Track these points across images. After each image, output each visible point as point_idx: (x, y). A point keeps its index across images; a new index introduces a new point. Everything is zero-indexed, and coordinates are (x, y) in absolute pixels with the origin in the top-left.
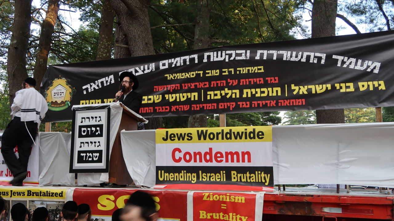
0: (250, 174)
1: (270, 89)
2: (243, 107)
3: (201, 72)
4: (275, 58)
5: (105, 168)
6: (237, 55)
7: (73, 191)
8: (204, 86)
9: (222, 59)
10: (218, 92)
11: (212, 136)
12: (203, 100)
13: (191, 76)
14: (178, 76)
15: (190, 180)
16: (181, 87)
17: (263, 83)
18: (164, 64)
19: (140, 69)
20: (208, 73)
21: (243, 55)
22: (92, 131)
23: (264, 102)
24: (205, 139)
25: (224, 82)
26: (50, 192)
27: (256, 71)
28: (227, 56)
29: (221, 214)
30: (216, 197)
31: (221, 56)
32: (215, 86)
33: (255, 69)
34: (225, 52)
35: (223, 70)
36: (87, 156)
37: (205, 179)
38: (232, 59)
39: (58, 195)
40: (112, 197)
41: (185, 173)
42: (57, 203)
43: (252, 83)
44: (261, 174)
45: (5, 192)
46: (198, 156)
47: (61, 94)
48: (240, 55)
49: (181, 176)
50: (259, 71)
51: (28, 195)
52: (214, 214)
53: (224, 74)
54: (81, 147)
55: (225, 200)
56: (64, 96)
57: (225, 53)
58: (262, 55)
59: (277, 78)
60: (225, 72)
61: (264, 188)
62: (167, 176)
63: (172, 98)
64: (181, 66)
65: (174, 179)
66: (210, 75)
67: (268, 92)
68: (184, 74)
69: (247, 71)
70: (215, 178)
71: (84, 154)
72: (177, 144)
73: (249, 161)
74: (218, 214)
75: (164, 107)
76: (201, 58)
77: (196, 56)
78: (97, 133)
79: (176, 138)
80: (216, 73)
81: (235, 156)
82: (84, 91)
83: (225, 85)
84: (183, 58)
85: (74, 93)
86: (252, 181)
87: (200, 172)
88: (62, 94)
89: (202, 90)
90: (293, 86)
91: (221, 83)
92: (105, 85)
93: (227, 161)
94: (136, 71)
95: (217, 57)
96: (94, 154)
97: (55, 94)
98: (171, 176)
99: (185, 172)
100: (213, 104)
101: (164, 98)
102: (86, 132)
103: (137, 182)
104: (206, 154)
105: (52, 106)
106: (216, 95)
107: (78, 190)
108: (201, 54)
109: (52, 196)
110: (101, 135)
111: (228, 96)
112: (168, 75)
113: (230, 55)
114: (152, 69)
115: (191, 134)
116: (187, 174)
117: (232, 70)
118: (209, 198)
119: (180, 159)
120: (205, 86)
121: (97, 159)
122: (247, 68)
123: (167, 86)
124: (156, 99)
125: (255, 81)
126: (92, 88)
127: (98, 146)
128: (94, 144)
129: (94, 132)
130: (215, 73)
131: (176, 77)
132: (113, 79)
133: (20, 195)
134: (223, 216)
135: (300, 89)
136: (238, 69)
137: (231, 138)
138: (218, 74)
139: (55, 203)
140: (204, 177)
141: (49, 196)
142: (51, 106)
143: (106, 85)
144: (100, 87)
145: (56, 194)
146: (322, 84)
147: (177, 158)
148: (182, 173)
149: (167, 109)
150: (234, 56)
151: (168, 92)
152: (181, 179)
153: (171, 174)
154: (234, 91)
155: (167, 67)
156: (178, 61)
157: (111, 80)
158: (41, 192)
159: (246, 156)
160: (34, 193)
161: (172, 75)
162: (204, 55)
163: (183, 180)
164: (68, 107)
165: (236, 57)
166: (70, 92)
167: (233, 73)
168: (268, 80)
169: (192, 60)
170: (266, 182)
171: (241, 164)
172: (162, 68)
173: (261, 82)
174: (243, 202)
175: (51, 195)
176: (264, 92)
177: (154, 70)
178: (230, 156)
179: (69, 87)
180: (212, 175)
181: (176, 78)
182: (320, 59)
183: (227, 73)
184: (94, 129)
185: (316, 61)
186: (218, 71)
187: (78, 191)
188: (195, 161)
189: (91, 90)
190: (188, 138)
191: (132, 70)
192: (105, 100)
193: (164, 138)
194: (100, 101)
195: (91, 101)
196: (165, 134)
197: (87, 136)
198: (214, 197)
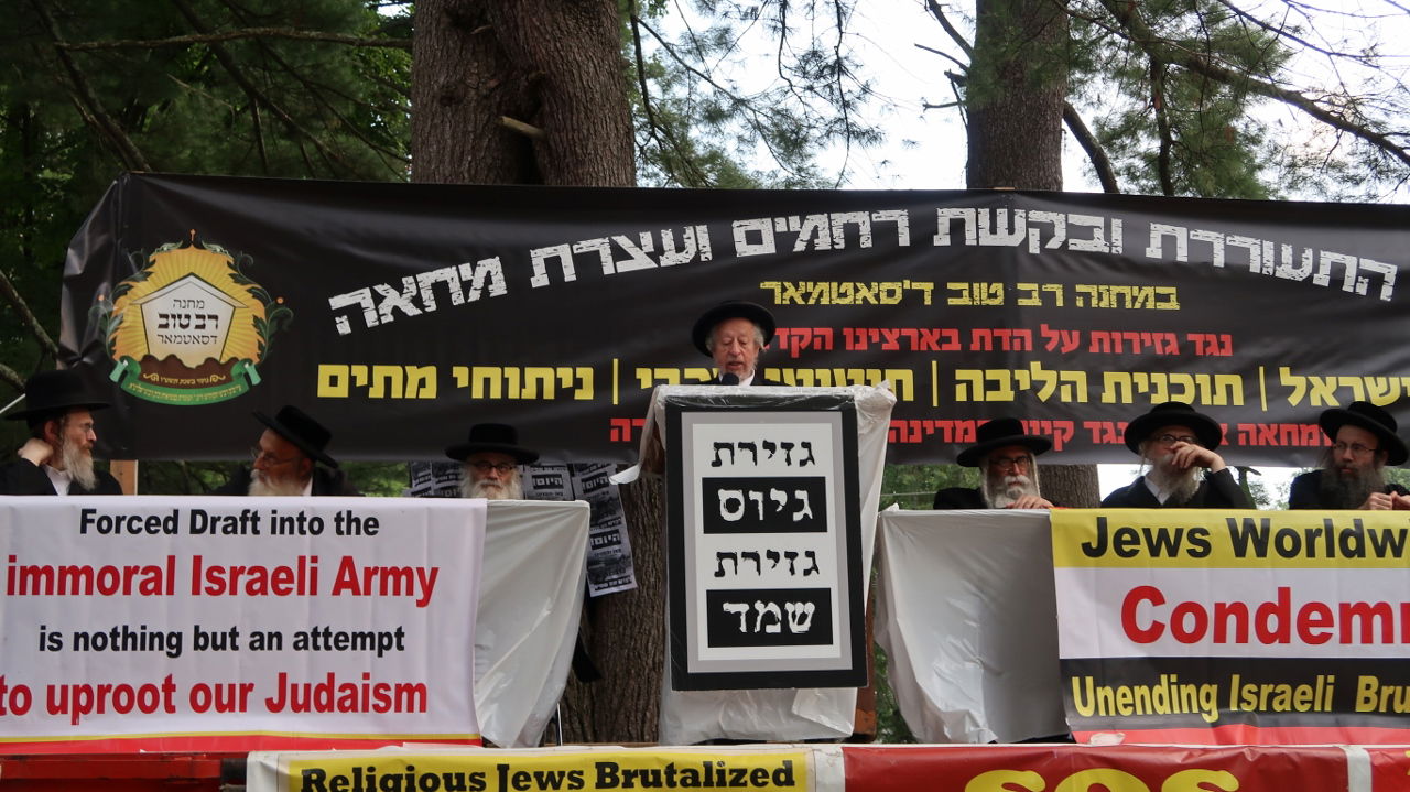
1: (1203, 379)
2: (1105, 441)
3: (928, 287)
4: (1218, 261)
5: (847, 665)
6: (1074, 231)
7: (843, 759)
8: (940, 347)
9: (1015, 241)
10: (1002, 376)
11: (1288, 543)
12: (935, 404)
13: (885, 300)
14: (821, 294)
15: (1195, 710)
16: (839, 340)
17: (1176, 352)
18: (754, 237)
19: (639, 246)
20: (958, 294)
21: (1099, 233)
22: (770, 504)
24: (1261, 552)
25: (1027, 334)
27: (1150, 305)
28: (1035, 234)
31: (1011, 230)
32: (989, 347)
33: (1144, 296)
34: (1027, 213)
35: (1022, 286)
36: (757, 613)
37: (1249, 703)
38: (1054, 244)
40: (1033, 780)
41: (1174, 683)
43: (1137, 350)
45: (460, 777)
46: (1232, 620)
47: (200, 322)
48: (1086, 233)
49: (1161, 697)
50: (1163, 306)
51: (600, 785)
53: (1022, 302)
54: (720, 573)
56: (221, 333)
57: (1027, 217)
58: (1169, 242)
59: (1227, 339)
60: (1028, 294)
62: (1106, 698)
63: (800, 383)
64: (833, 251)
65: (1135, 711)
66: (965, 301)
67: (1198, 387)
68: (847, 286)
69: (1114, 298)
70: (1292, 699)
71: (743, 608)
72: (1145, 570)
76: (923, 228)
77: (899, 217)
78: (798, 516)
79: (1143, 547)
80: (994, 296)
81: (1377, 620)
82: (338, 320)
83: (1029, 347)
84: (841, 218)
85: (280, 325)
87: (1236, 679)
88: (210, 323)
89: (934, 363)
90: (1284, 372)
91: (1012, 339)
92: (457, 300)
93: (1346, 638)
94: (619, 254)
95: (993, 230)
96: (789, 607)
97: (164, 321)
98: (1123, 699)
99: (1174, 678)
104: (1265, 610)
105: (149, 381)
106: (992, 385)
107: (863, 753)
108: (923, 210)
109: (735, 783)
110: (817, 524)
111: (1044, 395)
112: (775, 285)
113: (1047, 230)
114: (698, 253)
115: (1204, 532)
116: (1183, 687)
117: (1058, 289)
119: (1157, 629)
120: (945, 347)
121: (805, 627)
122: (1115, 290)
125: (1148, 343)
126: (386, 307)
127: (807, 573)
128: (784, 561)
129: (780, 508)
130: (986, 294)
131: (815, 295)
132: (501, 276)
133: (556, 787)
135: (1310, 386)
136: (1080, 288)
137: (1360, 552)
138: (998, 301)
140: (1246, 695)
141: (722, 783)
142: (141, 378)
143: (461, 301)
144: (432, 306)
145: (759, 773)
146: (1386, 372)
147: (1144, 624)
148: (1160, 684)
150: (1060, 234)
151: (781, 360)
152: (1159, 710)
153: (1123, 689)
154: (1066, 375)
155: (768, 247)
156: (822, 229)
157: (488, 280)
158: (671, 766)
160: (635, 774)
161: (797, 287)
162: (936, 217)
163: (1169, 712)
164: (247, 388)
165: (1071, 241)
166: (255, 318)
167: (1060, 303)
168: (1194, 342)
169: (885, 232)
171: (1396, 650)
172: (744, 249)
173: (1168, 350)
176: (1180, 389)
177: (707, 255)
178: (1356, 620)
179: (249, 291)
180: (1280, 688)
181: (812, 301)
182: (1376, 281)
183: (1035, 301)
184: (779, 496)
185: (1362, 290)
186: (998, 287)
188: (1220, 637)
189: (379, 316)
190: (1192, 547)
191: (601, 245)
192: (460, 373)
193: (1089, 544)
194: (430, 373)
195: (380, 372)
196: (1094, 530)
197: (749, 525)
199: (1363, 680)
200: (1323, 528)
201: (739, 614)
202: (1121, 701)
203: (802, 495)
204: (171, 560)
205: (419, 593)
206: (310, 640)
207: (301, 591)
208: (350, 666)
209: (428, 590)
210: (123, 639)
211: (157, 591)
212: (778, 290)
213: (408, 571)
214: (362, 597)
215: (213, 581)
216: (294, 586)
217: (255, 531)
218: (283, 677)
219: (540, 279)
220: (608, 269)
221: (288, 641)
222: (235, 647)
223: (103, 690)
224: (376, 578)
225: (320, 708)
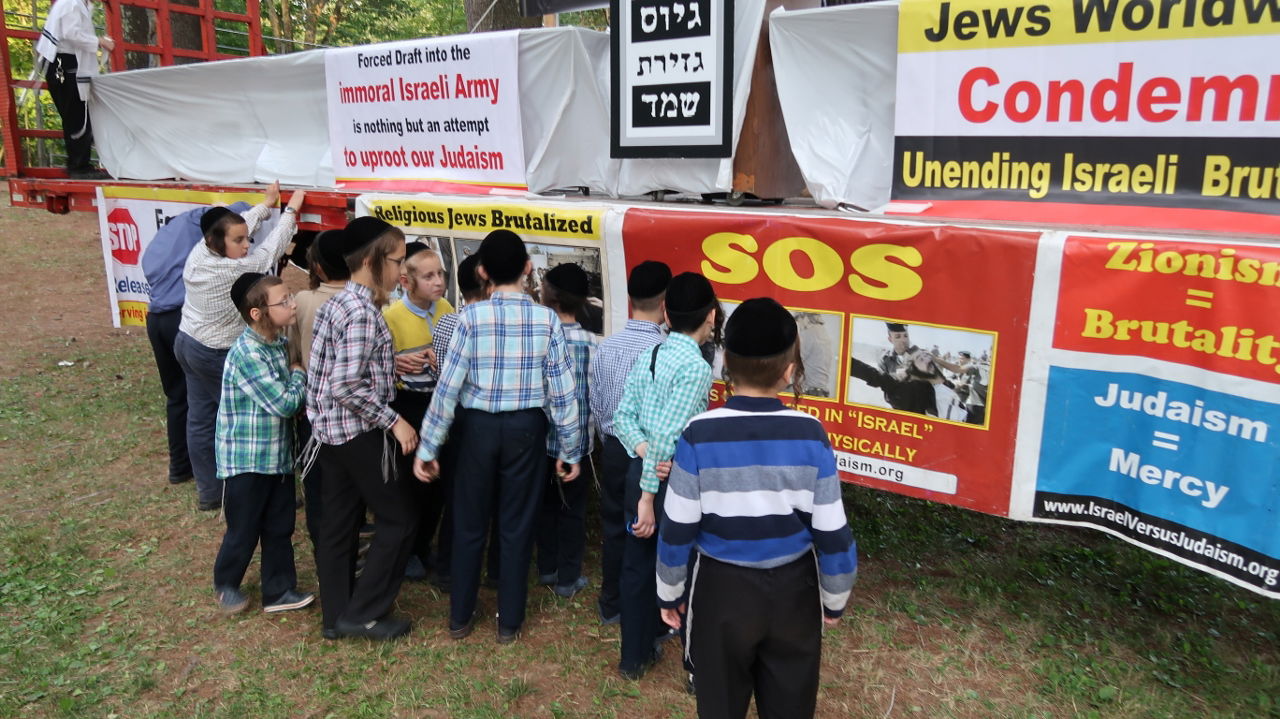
5: (719, 141)
7: (623, 217)
11: (1138, 14)
15: (1024, 185)
22: (673, 16)
24: (1105, 24)
26: (556, 218)
29: (1182, 328)
30: (1169, 262)
36: (662, 102)
39: (579, 228)
40: (749, 242)
41: (1006, 161)
42: (578, 252)
45: (433, 214)
46: (1066, 99)
49: (990, 172)
52: (1147, 326)
54: (641, 73)
55: (1208, 273)
62: (933, 172)
65: (960, 184)
70: (1128, 180)
71: (653, 98)
72: (982, 51)
74: (1163, 327)
78: (691, 25)
79: (982, 29)
81: (1236, 95)
87: (1069, 158)
93: (1194, 114)
96: (683, 96)
98: (950, 173)
99: (1006, 156)
102: (655, 21)
103: (824, 190)
104: (1103, 87)
107: (638, 213)
109: (561, 229)
110: (703, 30)
115: (1045, 9)
116: (1015, 165)
118: (1134, 262)
119: (991, 109)
121: (692, 112)
127: (695, 69)
128: (681, 61)
129: (679, 20)
133: (474, 224)
134: (1190, 337)
137: (1227, 18)
139: (572, 250)
140: (1080, 175)
141: (554, 229)
145: (573, 224)
147: (978, 104)
148: (991, 161)
152: (987, 184)
153: (952, 164)
158: (528, 216)
160: (511, 219)
163: (995, 186)
171: (1257, 129)
175: (557, 225)
178: (1210, 96)
180: (1116, 168)
184: (679, 9)
187: (639, 216)
188: (1053, 115)
190: (1031, 25)
193: (932, 29)
196: (937, 16)
197: (660, 34)
198: (1162, 259)
199: (1211, 161)
201: (651, 103)
202: (947, 174)
203: (694, 7)
204: (392, 80)
205: (492, 96)
206: (453, 125)
207: (443, 97)
208: (468, 140)
209: (495, 93)
210: (380, 126)
211: (389, 99)
213: (485, 81)
214: (468, 99)
215: (410, 92)
216: (440, 93)
217: (421, 61)
218: (443, 147)
221: (442, 126)
222: (422, 130)
223: (380, 154)
224: (473, 87)
225: (461, 166)
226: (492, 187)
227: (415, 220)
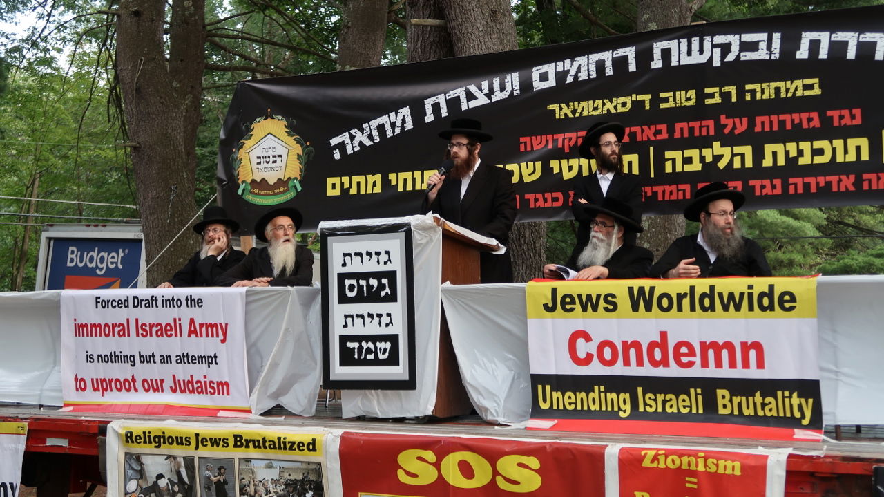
0: (763, 396)
1: (838, 143)
2: (764, 194)
3: (647, 97)
4: (851, 54)
5: (406, 378)
6: (745, 47)
7: (338, 440)
8: (655, 136)
9: (703, 59)
10: (694, 153)
11: (665, 303)
12: (652, 176)
13: (620, 109)
14: (583, 110)
15: (616, 409)
17: (818, 125)
18: (544, 76)
19: (481, 90)
20: (666, 100)
21: (763, 46)
22: (370, 287)
23: (821, 180)
24: (648, 308)
25: (711, 123)
26: (287, 440)
27: (799, 93)
28: (718, 52)
30: (673, 461)
31: (701, 51)
32: (686, 135)
33: (794, 87)
34: (712, 38)
35: (708, 91)
36: (363, 348)
37: (651, 406)
38: (730, 57)
39: (305, 448)
40: (430, 456)
41: (602, 392)
42: (305, 466)
43: (789, 127)
44: (790, 397)
45: (181, 438)
46: (632, 352)
47: (274, 159)
48: (753, 47)
49: (594, 400)
50: (808, 93)
51: (235, 446)
53: (708, 101)
54: (346, 326)
55: (693, 468)
56: (283, 165)
57: (712, 41)
58: (815, 45)
59: (857, 112)
60: (712, 96)
61: (799, 434)
62: (558, 399)
63: (570, 168)
64: (589, 80)
65: (576, 407)
66: (671, 104)
67: (834, 150)
68: (598, 102)
69: (772, 91)
71: (356, 345)
72: (579, 320)
73: (761, 365)
75: (548, 195)
76: (644, 57)
77: (630, 52)
78: (383, 294)
79: (578, 306)
80: (688, 99)
81: (725, 353)
82: (334, 152)
83: (712, 132)
84: (595, 57)
85: (309, 157)
86: (769, 414)
87: (640, 390)
88: (278, 159)
89: (651, 148)
91: (701, 127)
92: (389, 134)
93: (705, 364)
94: (470, 96)
95: (689, 53)
96: (378, 344)
97: (259, 160)
98: (569, 400)
99: (602, 388)
100: (681, 187)
101: (547, 169)
102: (356, 289)
103: (488, 412)
104: (652, 345)
105: (254, 193)
106: (687, 161)
107: (350, 436)
108: (645, 45)
109: (291, 449)
110: (392, 298)
111: (722, 164)
112: (555, 107)
113: (726, 48)
114: (513, 90)
115: (613, 296)
116: (608, 394)
117: (732, 89)
118: (656, 462)
119: (589, 358)
120: (659, 137)
121: (386, 356)
122: (774, 85)
123: (556, 136)
124: (525, 172)
125: (797, 121)
126: (356, 143)
127: (387, 325)
128: (376, 319)
129: (374, 289)
130: (685, 98)
131: (579, 110)
132: (410, 118)
133: (218, 446)
136: (748, 87)
137: (712, 308)
138: (692, 103)
139: (300, 464)
140: (648, 401)
141: (285, 448)
142: (251, 192)
143: (391, 135)
144: (377, 139)
145: (300, 444)
147: (582, 354)
148: (594, 392)
149: (556, 199)
150: (735, 49)
151: (559, 154)
152: (593, 408)
153: (569, 394)
154: (737, 149)
155: (551, 83)
156: (583, 67)
157: (404, 121)
158: (264, 439)
159: (753, 353)
160: (250, 441)
161: (568, 106)
162: (651, 49)
163: (598, 409)
164: (296, 194)
165: (742, 54)
166: (298, 155)
167: (734, 99)
168: (832, 117)
169: (620, 63)
170: (803, 416)
171: (739, 373)
172: (538, 85)
173: (812, 124)
174: (738, 472)
175: (288, 446)
176: (820, 152)
177: (517, 92)
178: (711, 353)
179: (294, 140)
181: (577, 115)
183: (717, 100)
184: (374, 282)
186: (692, 93)
187: (351, 439)
189: (353, 147)
190: (606, 305)
191: (460, 92)
192: (392, 176)
193: (547, 304)
194: (378, 178)
195: (355, 179)
196: (550, 297)
197: (359, 299)
198: (669, 459)
199: (720, 392)
200: (688, 292)
201: (354, 348)
202: (567, 400)
203: (385, 281)
204: (128, 320)
205: (221, 337)
206: (183, 359)
207: (176, 336)
208: (199, 372)
209: (225, 334)
210: (114, 357)
211: (124, 335)
212: (557, 110)
213: (216, 325)
214: (199, 338)
215: (144, 330)
216: (173, 333)
217: (157, 307)
218: (174, 376)
219: (429, 118)
220: (464, 107)
221: (174, 359)
222: (155, 362)
223: (111, 381)
224: (204, 329)
225: (190, 392)
226: (219, 410)
227: (164, 443)
